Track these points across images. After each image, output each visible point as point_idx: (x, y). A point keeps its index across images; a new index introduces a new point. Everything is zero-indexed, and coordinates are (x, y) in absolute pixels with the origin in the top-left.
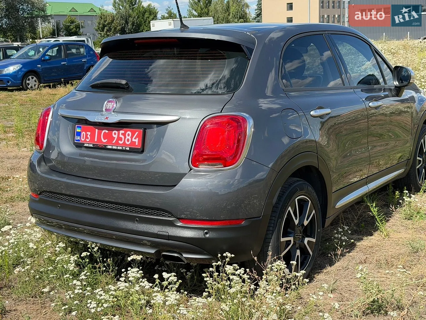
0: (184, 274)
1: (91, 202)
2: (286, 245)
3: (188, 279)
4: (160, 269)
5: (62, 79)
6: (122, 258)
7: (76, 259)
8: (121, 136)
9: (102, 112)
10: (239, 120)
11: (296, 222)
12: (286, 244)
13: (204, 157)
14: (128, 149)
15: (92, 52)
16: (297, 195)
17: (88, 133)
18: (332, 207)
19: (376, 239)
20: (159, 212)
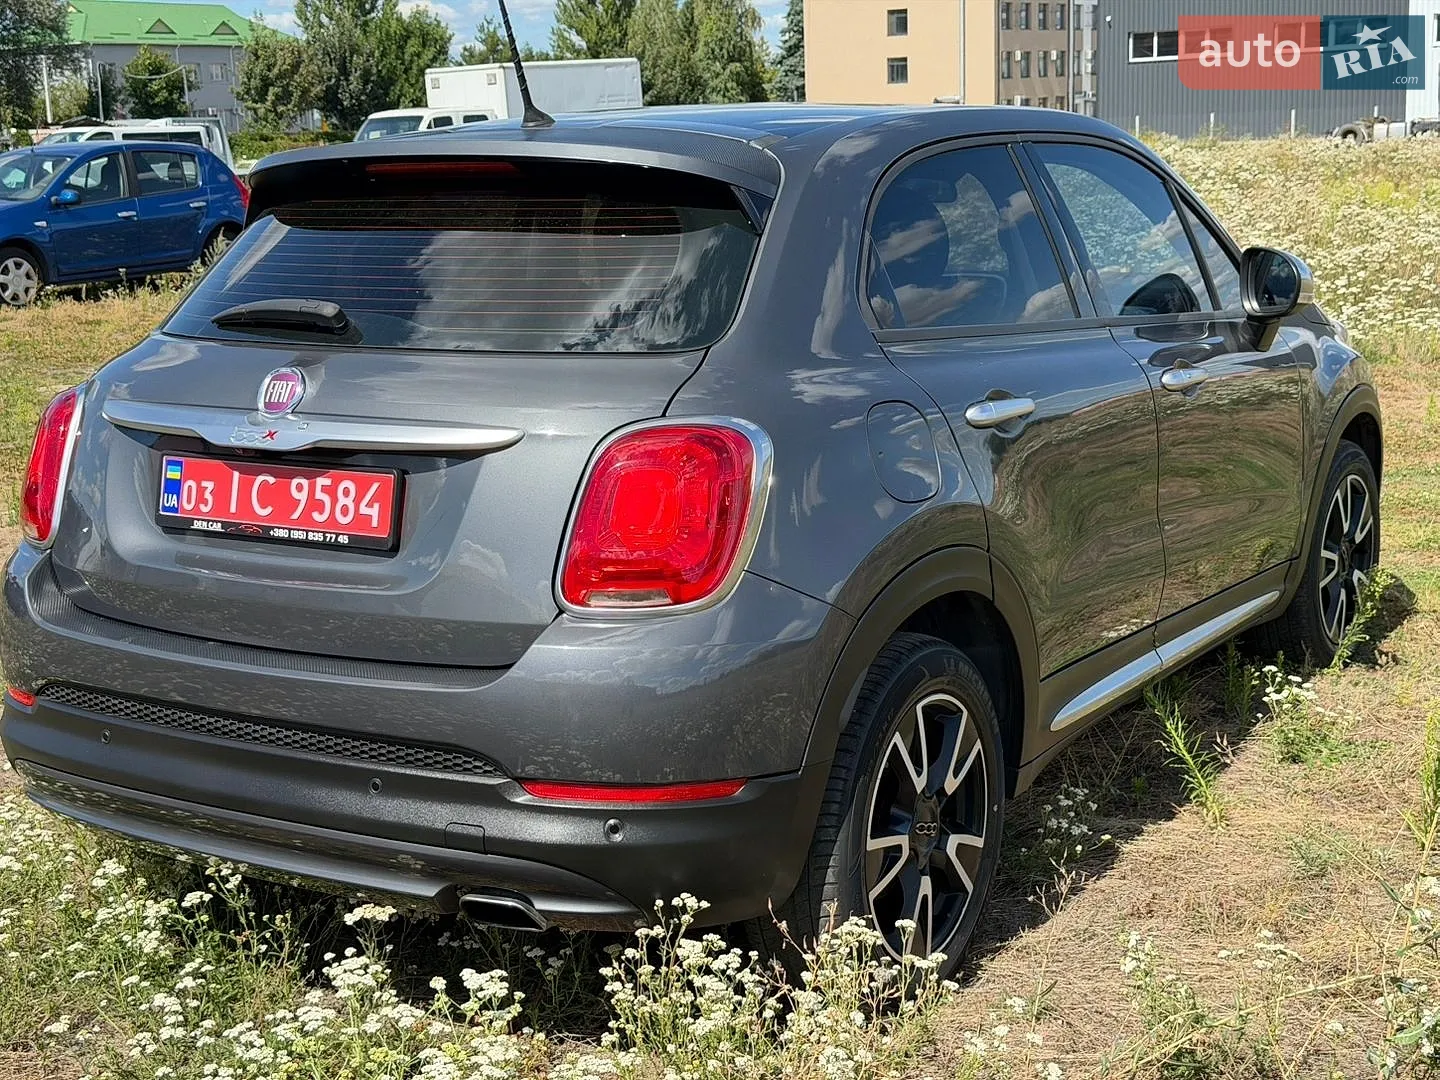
0: (539, 965)
1: (216, 721)
2: (883, 864)
3: (550, 981)
4: (455, 944)
5: (120, 270)
6: (323, 908)
7: (165, 911)
8: (319, 495)
9: (254, 413)
10: (724, 443)
11: (920, 783)
12: (885, 858)
13: (605, 570)
14: (344, 540)
15: (223, 178)
16: (920, 693)
17: (205, 484)
18: (1038, 728)
19: (1186, 830)
20: (451, 757)
